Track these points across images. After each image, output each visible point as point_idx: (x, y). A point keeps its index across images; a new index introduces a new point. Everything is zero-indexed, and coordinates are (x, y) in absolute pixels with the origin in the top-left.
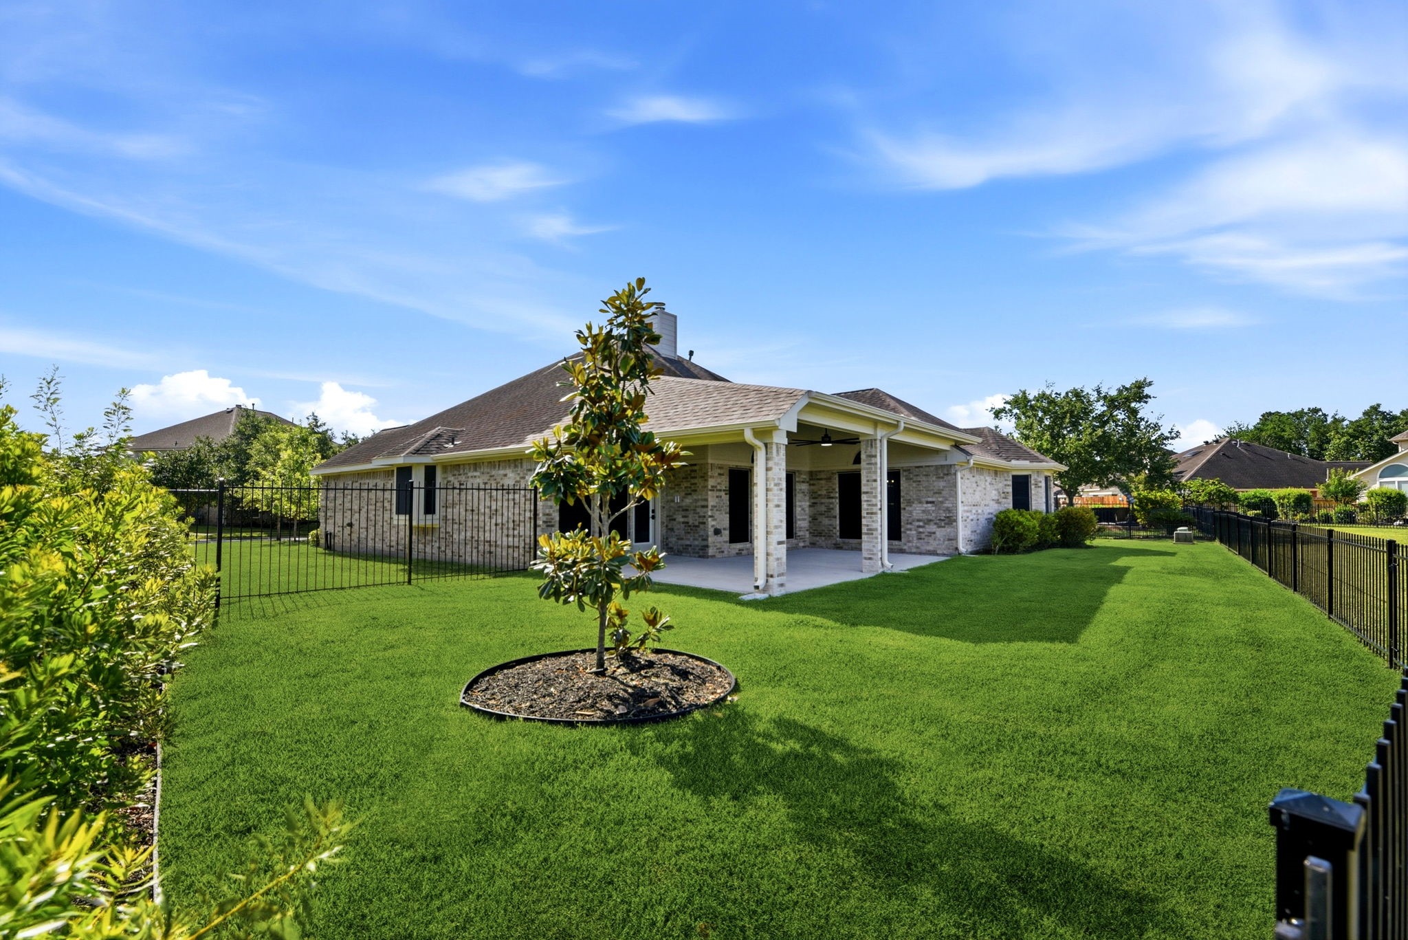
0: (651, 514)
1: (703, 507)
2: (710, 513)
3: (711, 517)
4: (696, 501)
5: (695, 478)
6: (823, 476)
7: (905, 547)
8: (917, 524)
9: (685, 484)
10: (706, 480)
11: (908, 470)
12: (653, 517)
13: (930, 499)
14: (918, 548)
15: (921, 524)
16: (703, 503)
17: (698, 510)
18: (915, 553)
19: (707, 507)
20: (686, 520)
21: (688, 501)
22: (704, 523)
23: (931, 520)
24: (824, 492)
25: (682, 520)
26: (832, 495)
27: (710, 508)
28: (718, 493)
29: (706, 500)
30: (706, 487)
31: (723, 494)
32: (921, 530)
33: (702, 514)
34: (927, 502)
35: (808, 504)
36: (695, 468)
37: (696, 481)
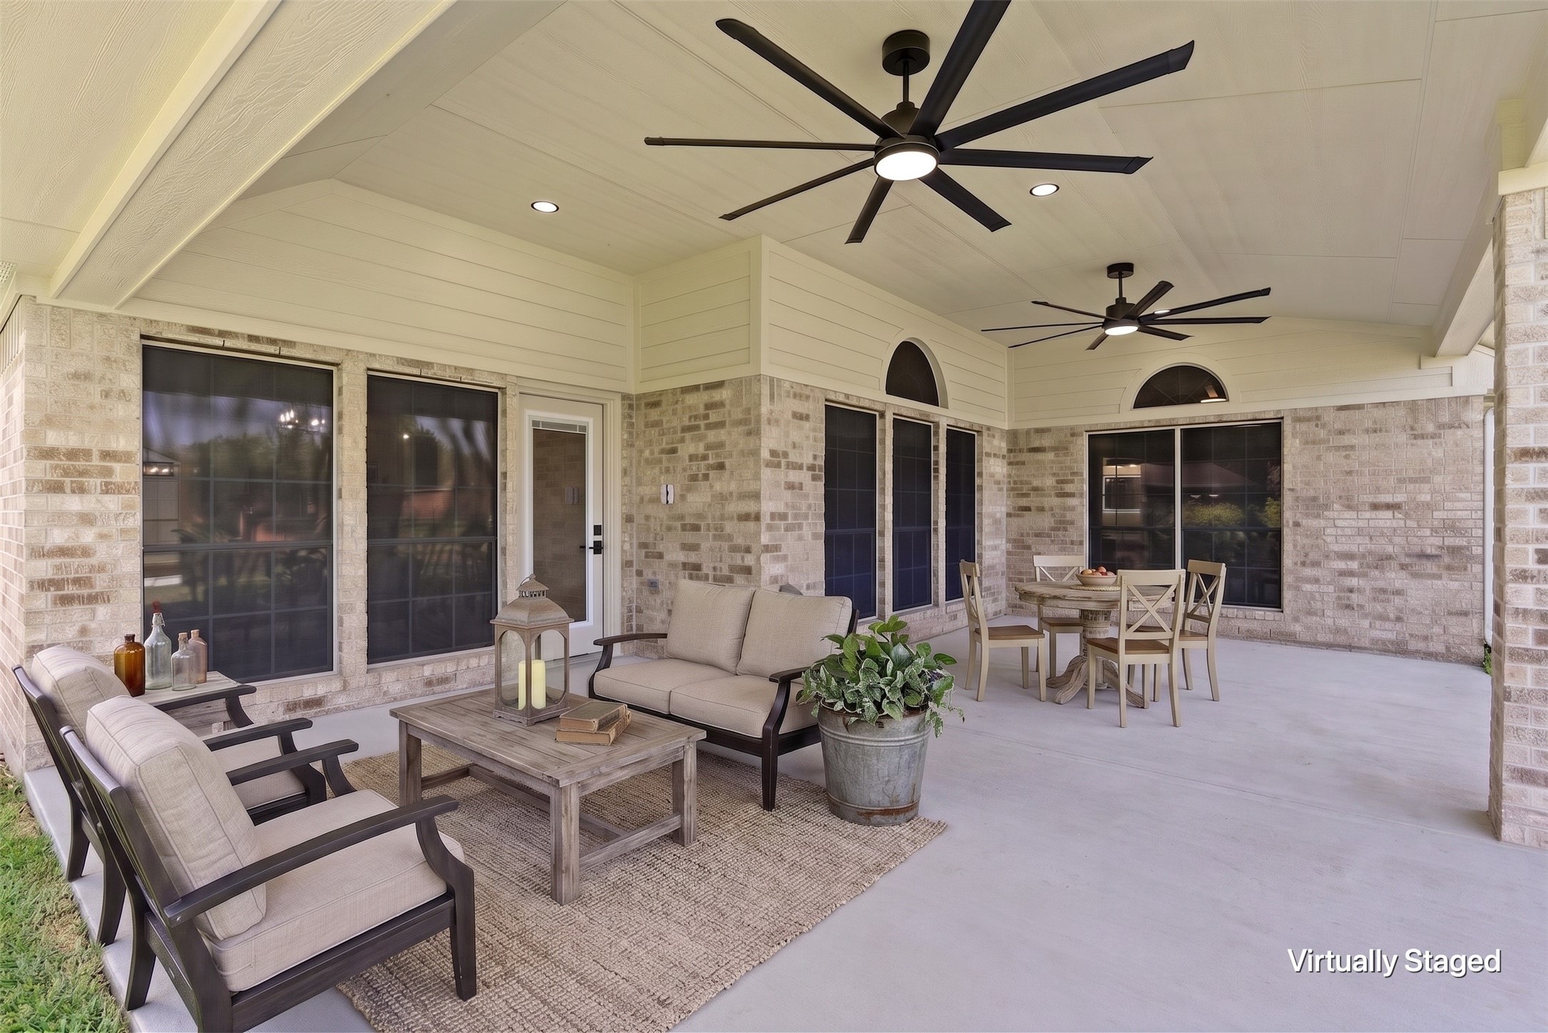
0: (591, 539)
1: (745, 517)
2: (765, 539)
3: (767, 549)
4: (723, 498)
5: (721, 425)
6: (1046, 441)
7: (1297, 628)
8: (1341, 565)
9: (689, 447)
10: (754, 432)
11: (1314, 417)
12: (598, 548)
13: (1388, 499)
14: (1338, 631)
15: (1354, 565)
16: (750, 507)
17: (729, 527)
18: (1329, 646)
19: (757, 518)
20: (693, 558)
21: (698, 500)
22: (747, 570)
23: (1389, 557)
24: (1049, 482)
25: (681, 557)
26: (1069, 488)
27: (766, 519)
28: (794, 476)
29: (756, 496)
30: (755, 453)
31: (804, 477)
32: (1354, 582)
33: (739, 541)
34: (1375, 507)
35: (1004, 509)
36: (717, 395)
37: (722, 435)
